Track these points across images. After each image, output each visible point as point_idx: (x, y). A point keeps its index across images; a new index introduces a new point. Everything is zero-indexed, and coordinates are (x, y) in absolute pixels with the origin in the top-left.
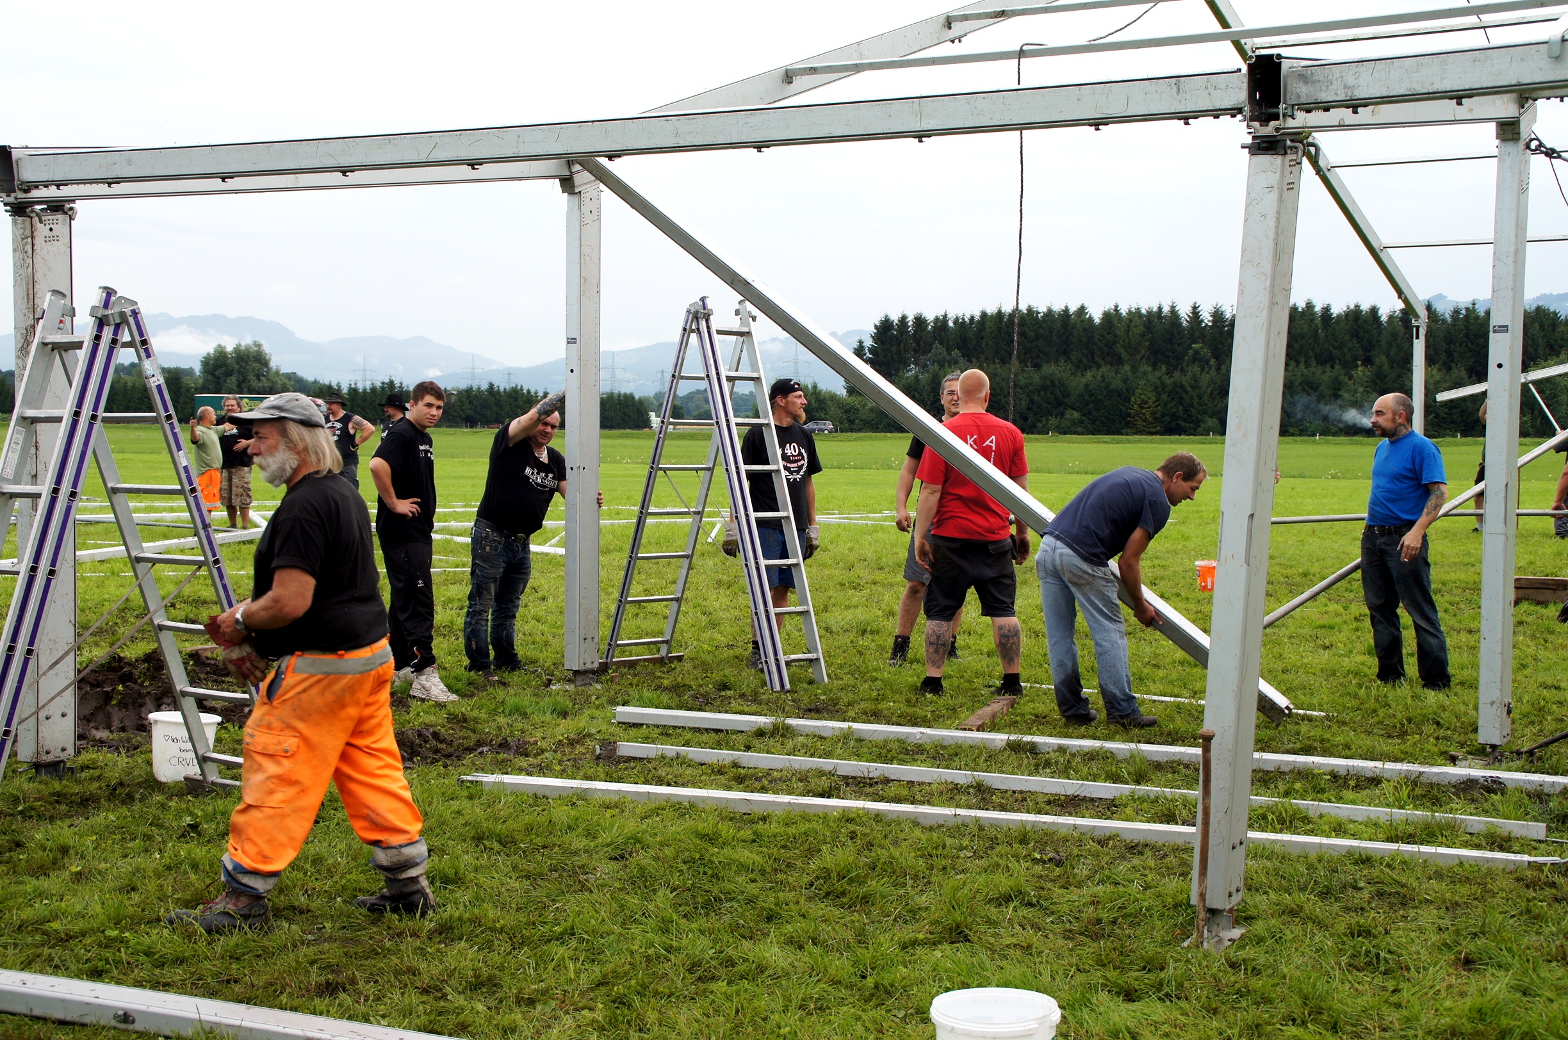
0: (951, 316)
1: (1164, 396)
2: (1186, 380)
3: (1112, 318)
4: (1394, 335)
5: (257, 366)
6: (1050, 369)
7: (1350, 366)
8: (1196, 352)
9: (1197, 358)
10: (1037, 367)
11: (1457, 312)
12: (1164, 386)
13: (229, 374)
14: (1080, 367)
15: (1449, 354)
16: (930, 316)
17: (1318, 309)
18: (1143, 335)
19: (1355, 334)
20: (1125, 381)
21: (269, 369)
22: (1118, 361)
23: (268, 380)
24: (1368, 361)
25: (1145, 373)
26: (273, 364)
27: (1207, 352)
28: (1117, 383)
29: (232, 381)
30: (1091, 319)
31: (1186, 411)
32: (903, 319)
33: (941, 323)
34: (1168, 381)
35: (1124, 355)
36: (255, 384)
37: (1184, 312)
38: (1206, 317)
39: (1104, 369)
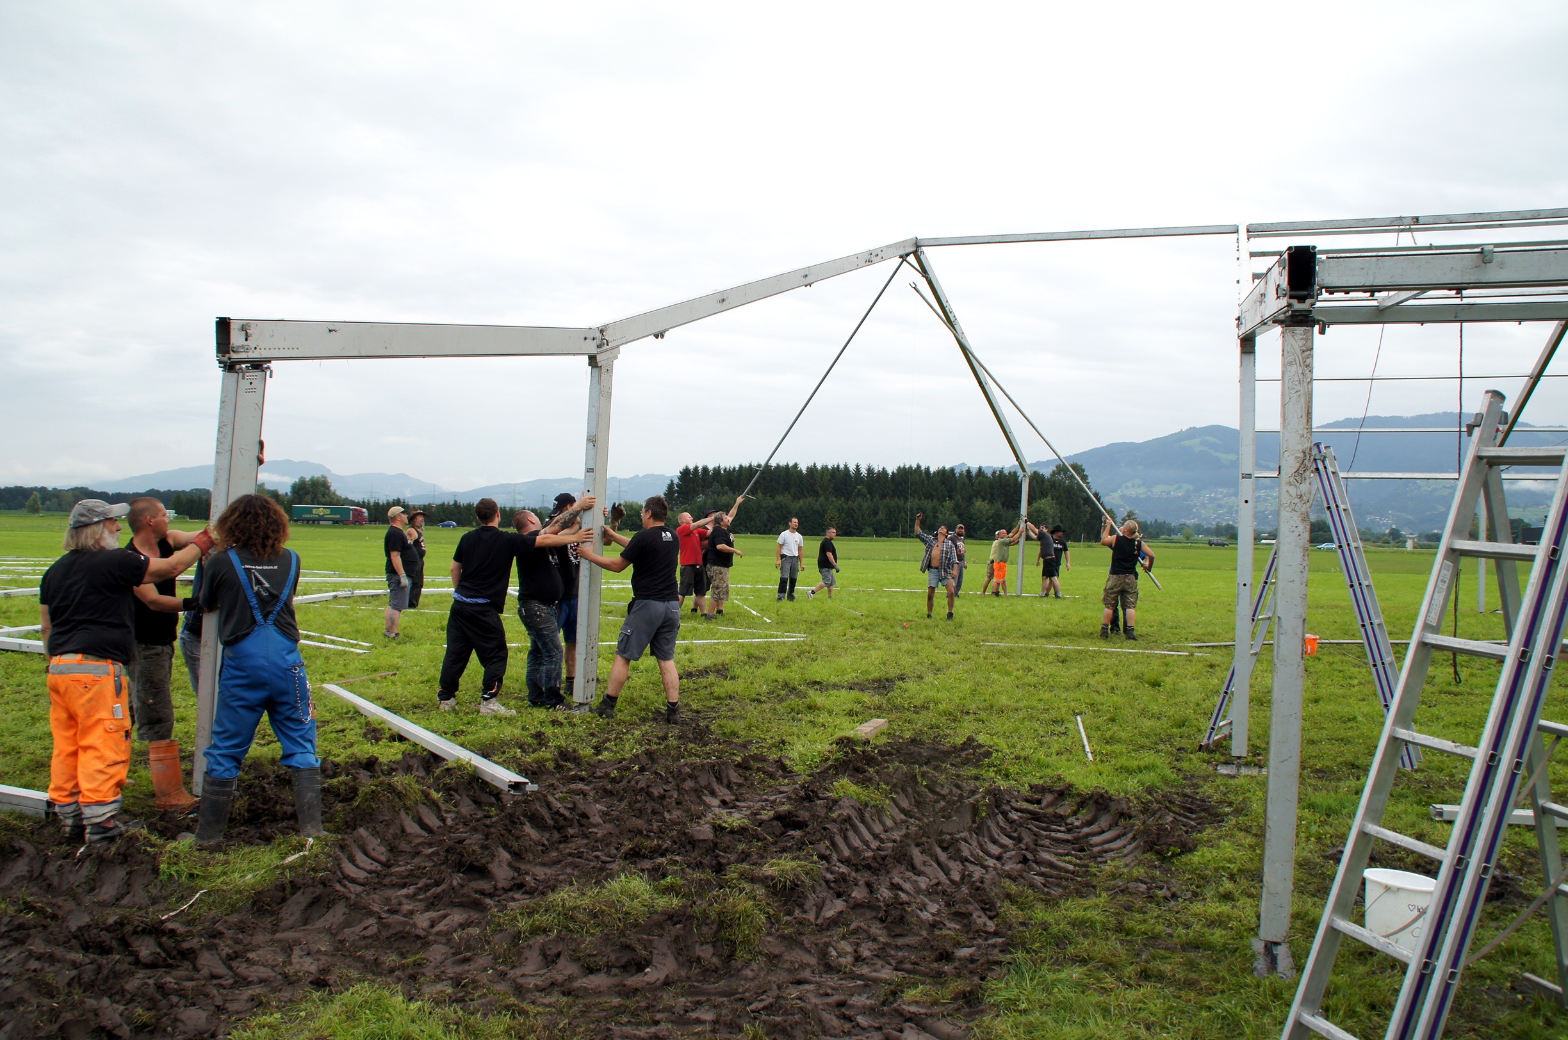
0: (722, 467)
1: (843, 515)
2: (855, 505)
3: (812, 470)
4: (964, 484)
5: (322, 489)
6: (779, 498)
7: (942, 500)
8: (859, 490)
9: (859, 494)
10: (772, 497)
11: (994, 472)
12: (843, 509)
13: (307, 493)
14: (796, 497)
15: (992, 495)
16: (711, 467)
17: (923, 468)
18: (830, 480)
19: (943, 483)
20: (821, 506)
21: (330, 490)
22: (816, 495)
23: (328, 497)
24: (951, 498)
25: (833, 502)
27: (865, 490)
28: (817, 506)
29: (309, 498)
30: (801, 471)
31: (855, 523)
32: (696, 468)
33: (717, 471)
34: (845, 506)
35: (820, 492)
36: (322, 499)
37: (852, 468)
38: (864, 471)
39: (810, 499)
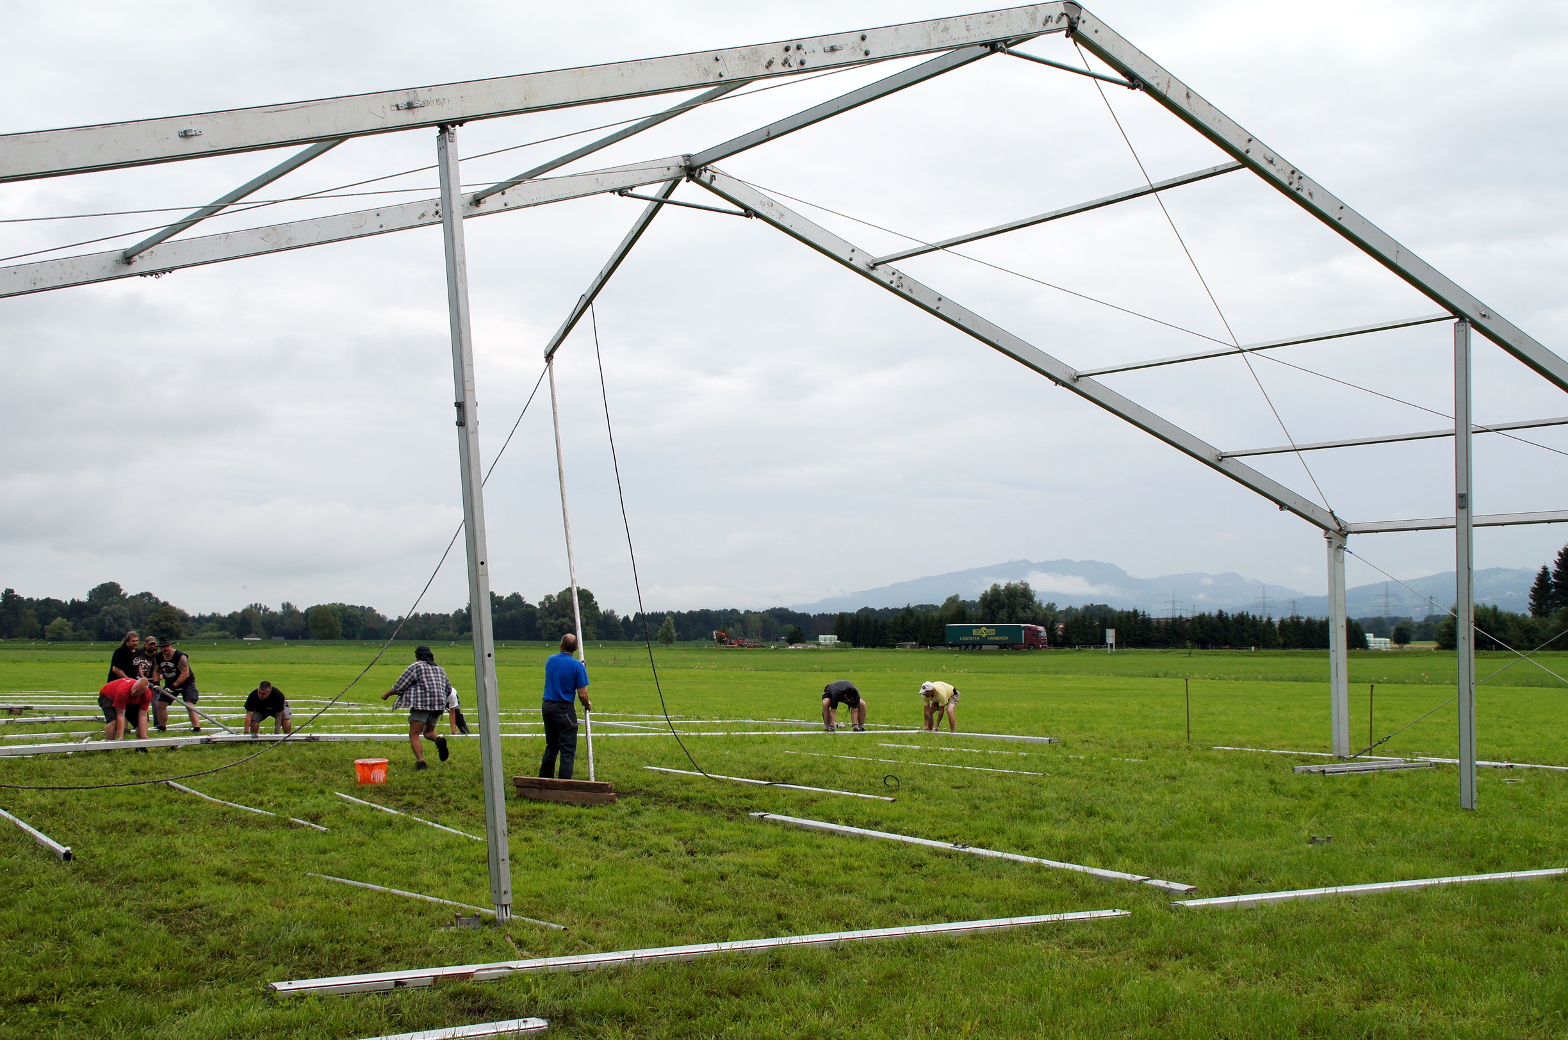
5: (1024, 599)
13: (1001, 607)
21: (1034, 603)
23: (1032, 611)
26: (1036, 599)
29: (1003, 613)
36: (1021, 614)
